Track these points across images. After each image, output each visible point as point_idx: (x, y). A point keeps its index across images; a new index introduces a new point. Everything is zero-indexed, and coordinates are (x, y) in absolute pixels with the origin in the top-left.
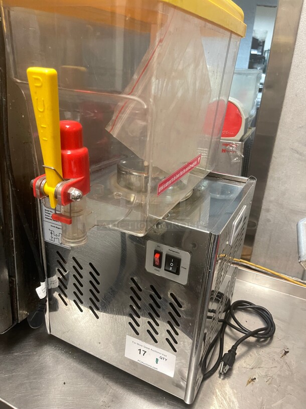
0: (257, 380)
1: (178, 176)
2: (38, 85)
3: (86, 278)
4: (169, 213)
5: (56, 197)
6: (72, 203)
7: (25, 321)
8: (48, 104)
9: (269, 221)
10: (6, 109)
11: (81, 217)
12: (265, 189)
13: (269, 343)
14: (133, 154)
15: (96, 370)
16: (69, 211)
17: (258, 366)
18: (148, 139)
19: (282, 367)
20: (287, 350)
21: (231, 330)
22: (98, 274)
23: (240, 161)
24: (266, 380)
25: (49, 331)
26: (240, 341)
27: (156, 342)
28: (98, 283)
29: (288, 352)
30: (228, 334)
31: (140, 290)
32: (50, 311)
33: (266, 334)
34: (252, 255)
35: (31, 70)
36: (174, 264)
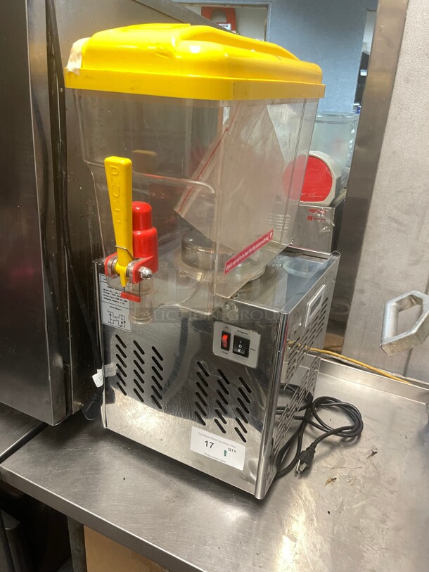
0: (338, 480)
1: (246, 254)
2: (116, 174)
3: (148, 364)
4: (238, 292)
5: (127, 275)
6: (141, 282)
7: (80, 413)
8: (123, 190)
9: (363, 304)
10: (66, 182)
11: (148, 296)
12: (358, 265)
13: (356, 443)
14: (200, 233)
15: (159, 467)
16: (138, 289)
17: (340, 465)
18: (215, 220)
19: (368, 468)
20: (375, 451)
21: (312, 429)
22: (162, 359)
23: (331, 231)
24: (348, 481)
25: (105, 426)
26: (320, 439)
27: (224, 432)
28: (161, 369)
29: (376, 452)
30: (307, 433)
31: (207, 375)
32: (107, 403)
33: (353, 433)
34: (344, 346)
35: (108, 160)
36: (243, 345)
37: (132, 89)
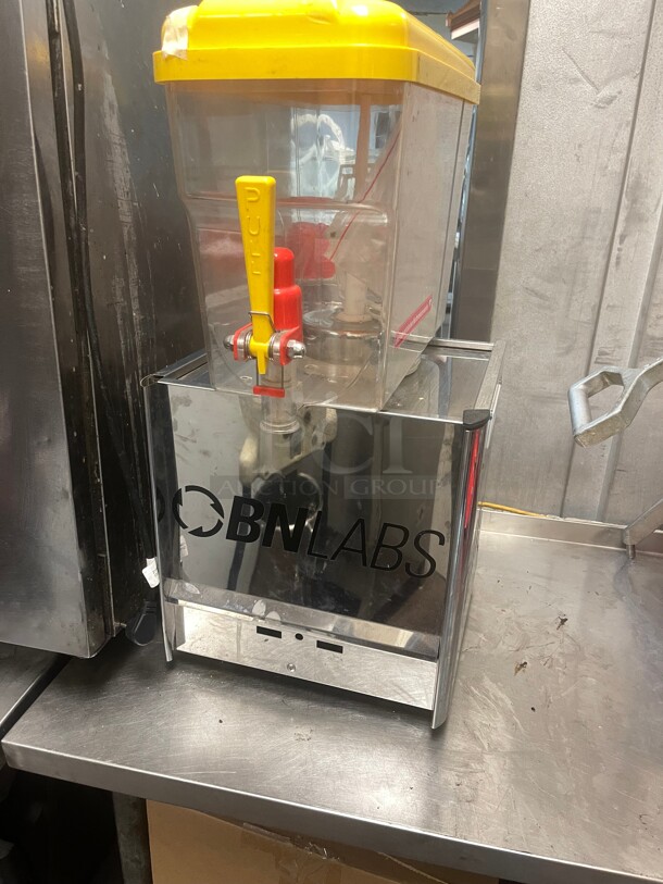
0: (529, 664)
2: (254, 199)
5: (271, 355)
10: (87, 245)
17: (525, 645)
19: (562, 641)
20: (564, 618)
24: (543, 663)
29: (566, 620)
35: (242, 179)
37: (273, 73)
